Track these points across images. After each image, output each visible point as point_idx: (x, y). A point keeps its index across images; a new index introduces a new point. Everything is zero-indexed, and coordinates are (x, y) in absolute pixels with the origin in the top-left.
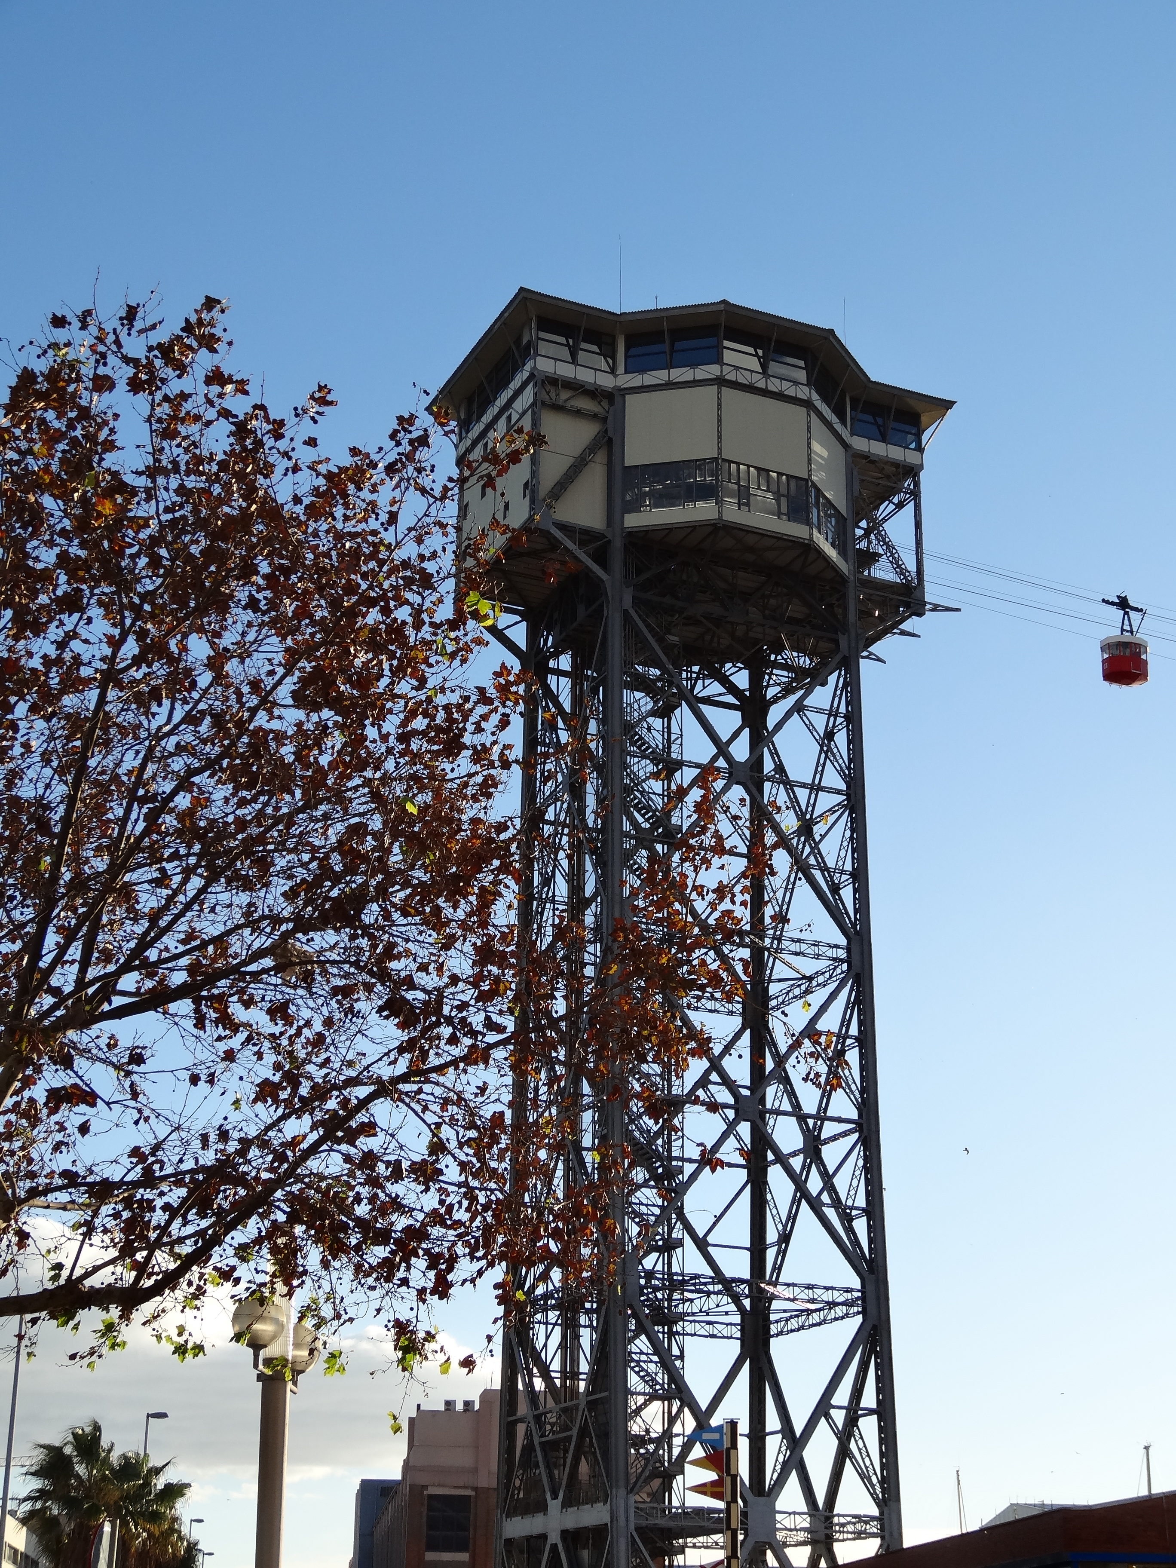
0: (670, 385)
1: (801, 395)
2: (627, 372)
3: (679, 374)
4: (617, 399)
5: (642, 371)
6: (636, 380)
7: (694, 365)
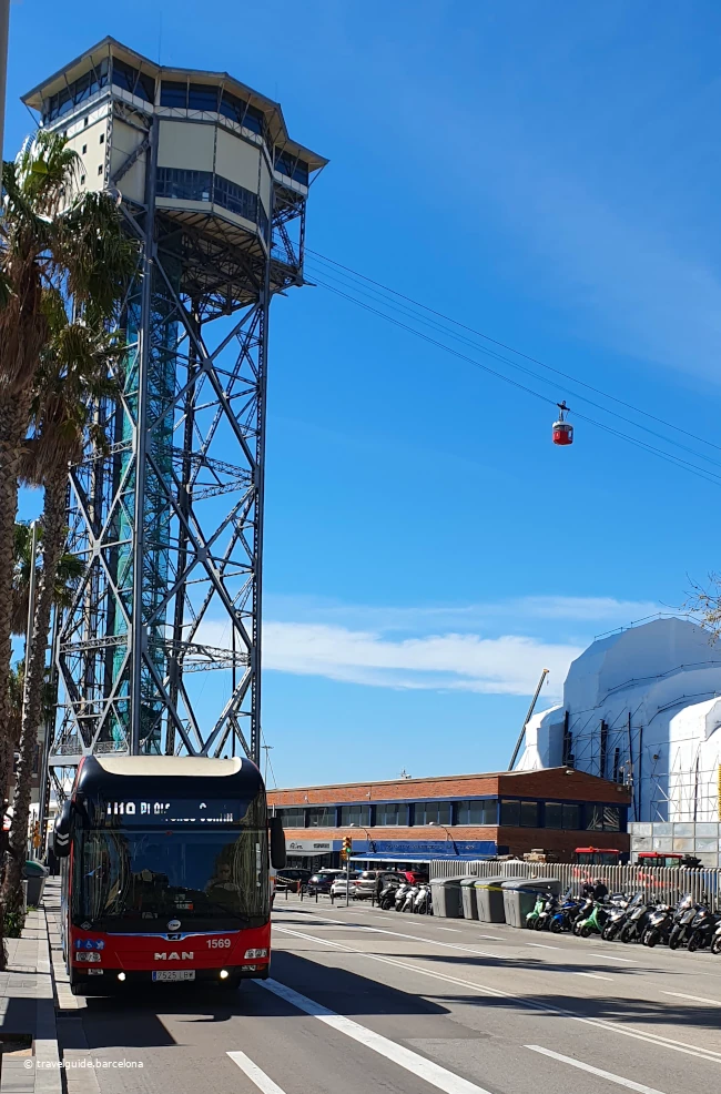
0: (187, 120)
1: (258, 142)
2: (162, 105)
3: (194, 114)
4: (155, 122)
5: (171, 106)
6: (166, 112)
7: (203, 109)
